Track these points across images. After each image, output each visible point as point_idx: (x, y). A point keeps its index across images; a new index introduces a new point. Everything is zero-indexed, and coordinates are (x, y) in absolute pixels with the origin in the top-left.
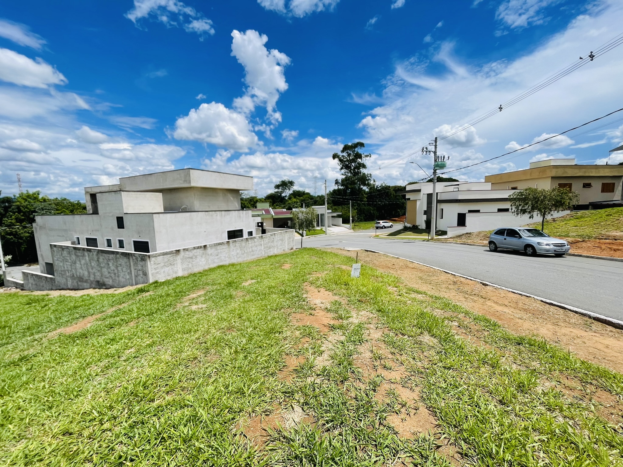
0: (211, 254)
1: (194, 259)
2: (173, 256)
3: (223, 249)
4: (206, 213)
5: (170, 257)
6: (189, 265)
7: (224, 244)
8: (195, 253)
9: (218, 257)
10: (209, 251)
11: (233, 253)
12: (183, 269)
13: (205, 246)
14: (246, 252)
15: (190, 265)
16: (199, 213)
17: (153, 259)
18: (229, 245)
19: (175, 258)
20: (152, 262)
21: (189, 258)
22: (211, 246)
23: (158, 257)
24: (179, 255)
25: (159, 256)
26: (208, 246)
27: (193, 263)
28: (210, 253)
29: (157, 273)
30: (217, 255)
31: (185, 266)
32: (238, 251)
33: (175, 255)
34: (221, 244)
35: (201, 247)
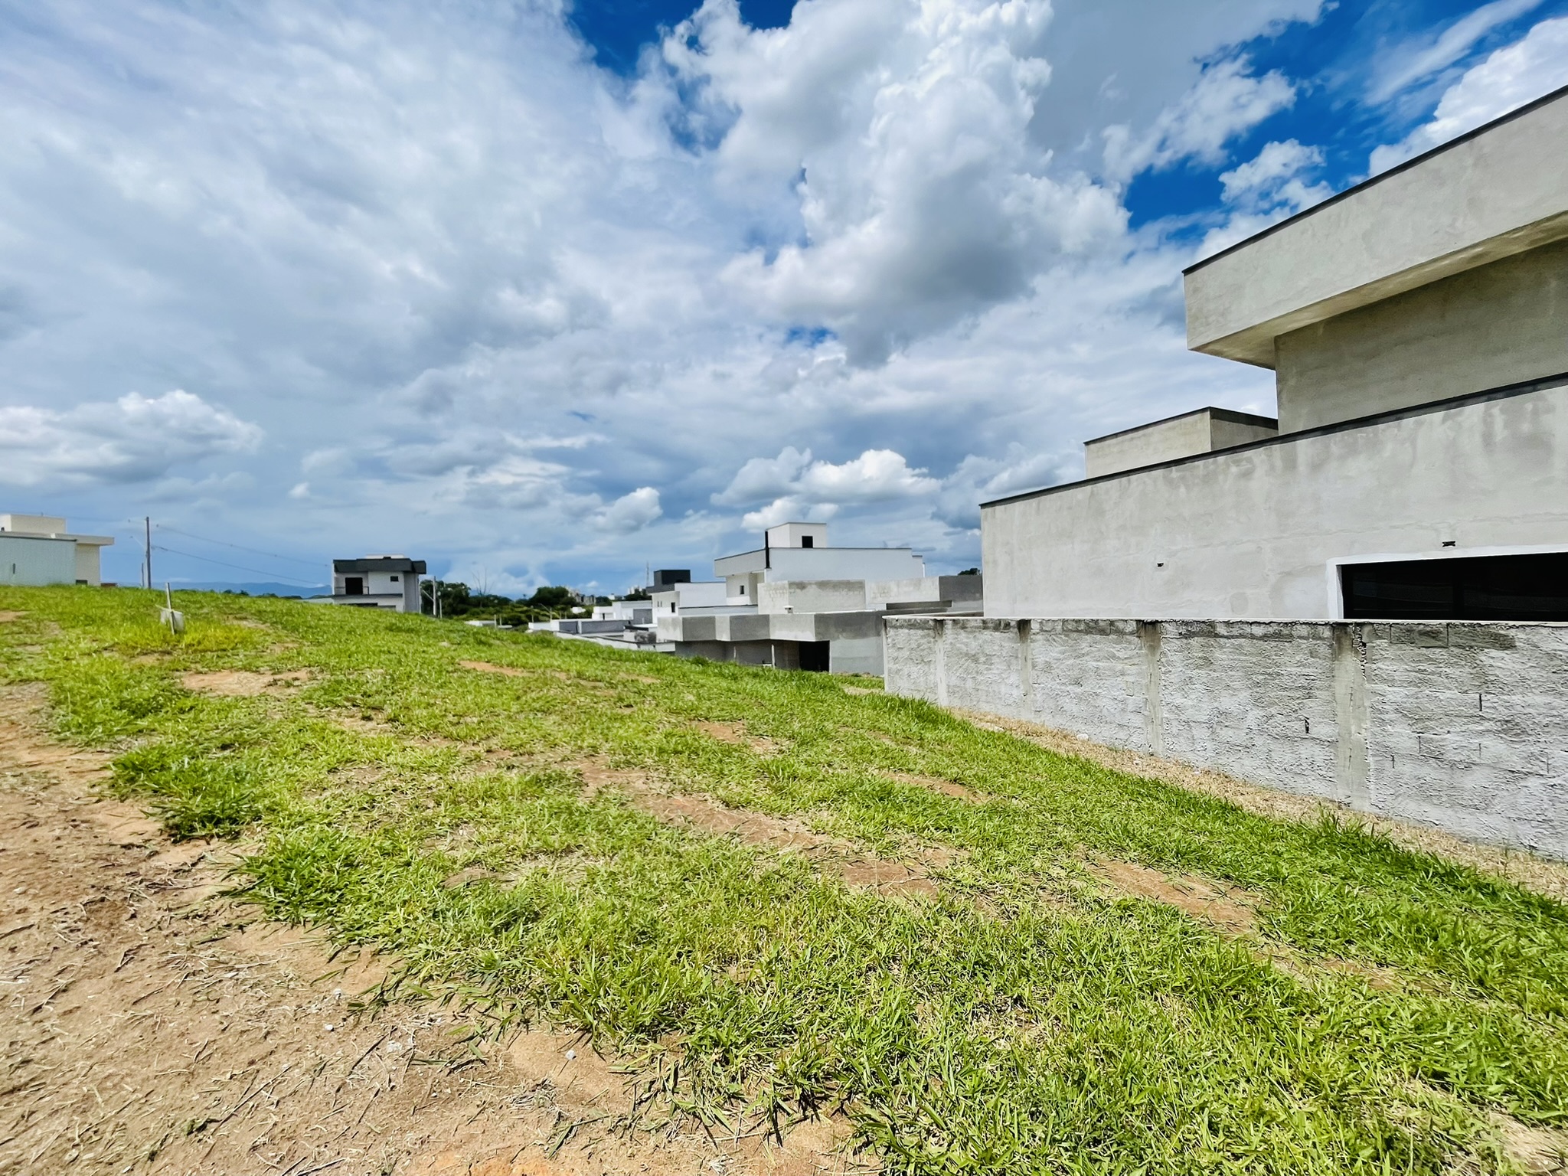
0: (1048, 667)
1: (982, 667)
2: (928, 635)
3: (1114, 657)
4: (1175, 472)
5: (923, 637)
6: (964, 679)
7: (1121, 633)
8: (985, 641)
9: (1078, 690)
10: (1040, 648)
11: (1178, 700)
12: (949, 686)
13: (1023, 625)
14: (1320, 730)
15: (970, 684)
16: (1134, 477)
17: (891, 632)
18: (1153, 648)
19: (931, 645)
20: (889, 640)
21: (967, 654)
22: (1048, 629)
23: (900, 631)
24: (941, 635)
25: (902, 627)
26: (1035, 626)
27: (980, 678)
28: (1041, 660)
29: (898, 671)
30: (1078, 683)
31: (954, 681)
32: (1227, 703)
33: (931, 632)
34: (1102, 632)
35: (1007, 625)
